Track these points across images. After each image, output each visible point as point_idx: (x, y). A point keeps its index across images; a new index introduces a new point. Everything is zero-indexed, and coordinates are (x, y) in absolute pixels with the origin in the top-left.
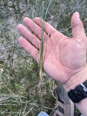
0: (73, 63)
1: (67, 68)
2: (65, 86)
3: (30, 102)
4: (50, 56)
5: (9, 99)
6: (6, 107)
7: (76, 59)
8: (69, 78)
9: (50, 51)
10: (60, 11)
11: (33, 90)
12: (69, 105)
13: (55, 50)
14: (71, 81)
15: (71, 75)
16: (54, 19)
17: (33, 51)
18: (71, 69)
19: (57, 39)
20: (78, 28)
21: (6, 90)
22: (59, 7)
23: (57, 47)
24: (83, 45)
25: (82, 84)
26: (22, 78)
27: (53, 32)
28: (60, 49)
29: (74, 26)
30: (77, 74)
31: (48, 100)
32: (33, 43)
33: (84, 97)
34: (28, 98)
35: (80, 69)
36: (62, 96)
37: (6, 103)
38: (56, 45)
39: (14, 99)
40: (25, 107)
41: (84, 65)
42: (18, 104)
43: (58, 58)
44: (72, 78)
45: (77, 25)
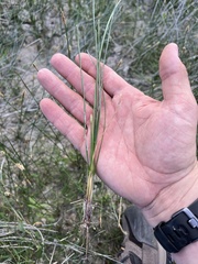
0: (165, 159)
1: (151, 171)
2: (146, 213)
3: (64, 242)
4: (111, 143)
5: (14, 235)
6: (7, 253)
7: (173, 150)
8: (157, 195)
9: (112, 131)
10: (135, 36)
11: (71, 213)
12: (154, 251)
13: (123, 127)
14: (162, 202)
15: (160, 186)
16: (121, 52)
17: (74, 130)
18: (162, 173)
19: (128, 104)
20: (175, 79)
21: (7, 212)
22: (134, 28)
23: (129, 121)
24: (188, 118)
25: (186, 210)
26: (46, 184)
27: (119, 87)
28: (136, 126)
29: (168, 75)
30: (176, 184)
31: (105, 238)
32: (73, 112)
33: (191, 240)
34: (60, 233)
35: (182, 174)
36: (140, 230)
37: (8, 243)
38: (126, 116)
39: (27, 235)
40: (53, 254)
41: (191, 164)
42: (34, 247)
43: (132, 148)
44: (164, 194)
45: (173, 73)
